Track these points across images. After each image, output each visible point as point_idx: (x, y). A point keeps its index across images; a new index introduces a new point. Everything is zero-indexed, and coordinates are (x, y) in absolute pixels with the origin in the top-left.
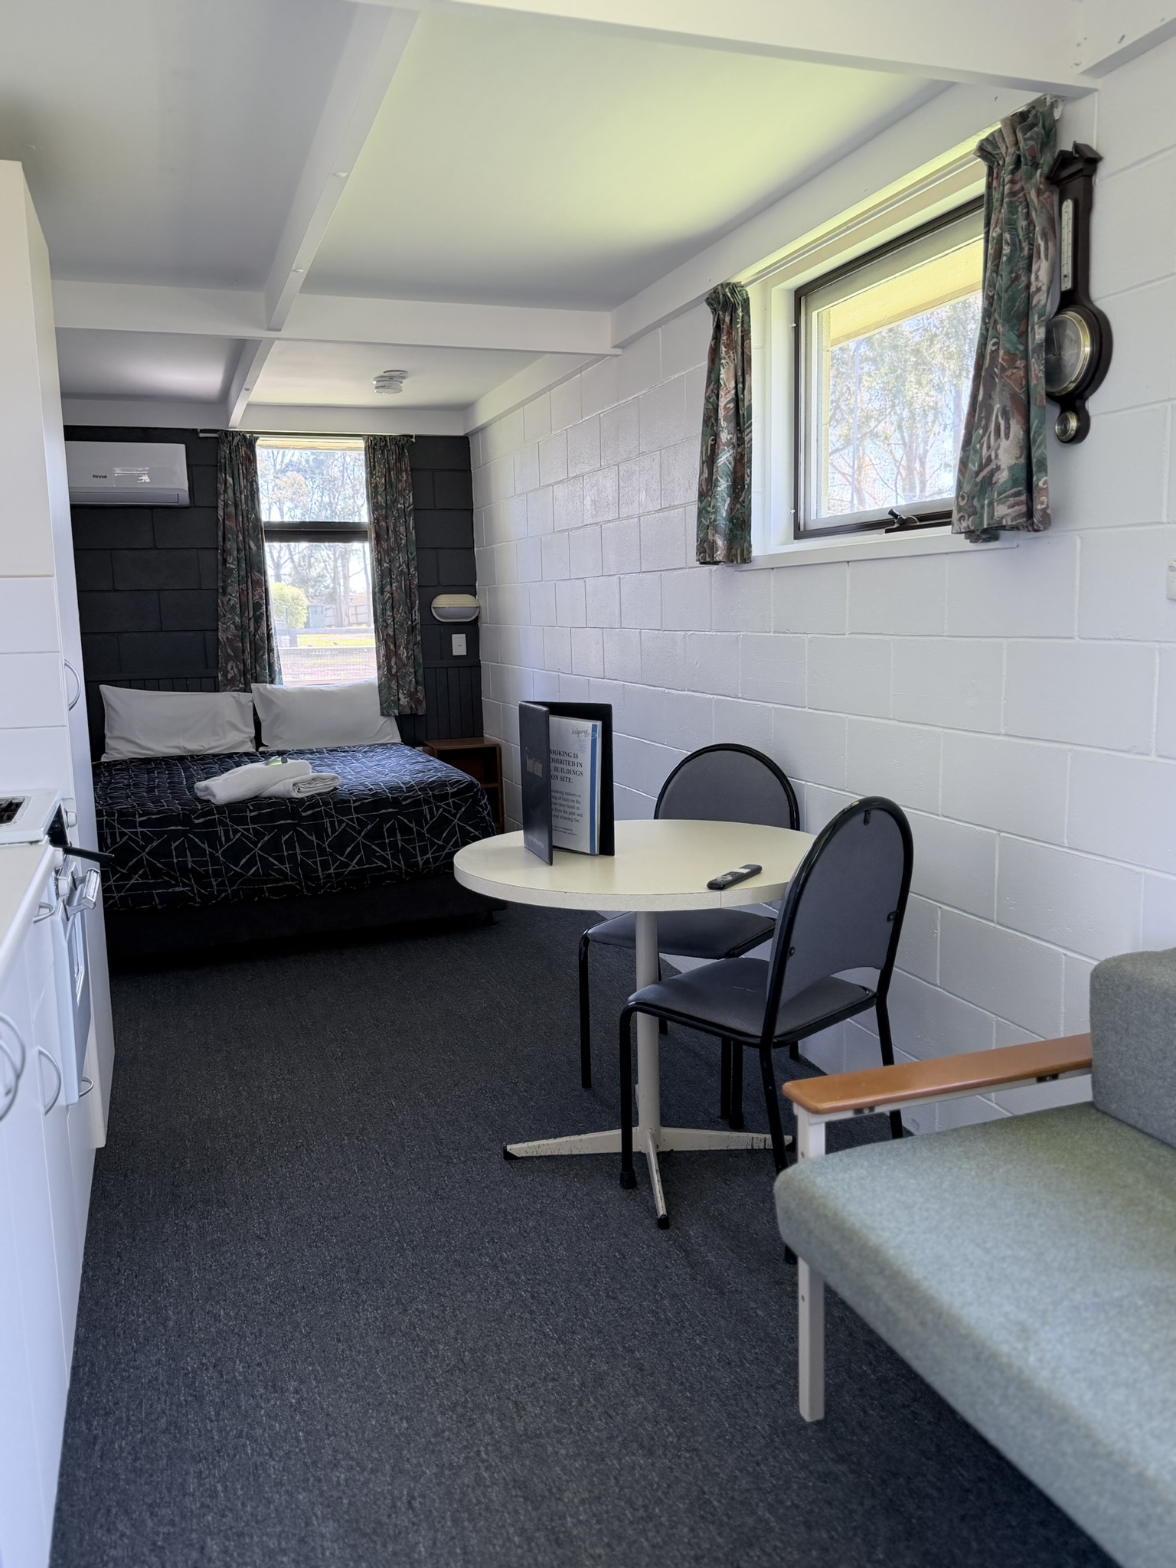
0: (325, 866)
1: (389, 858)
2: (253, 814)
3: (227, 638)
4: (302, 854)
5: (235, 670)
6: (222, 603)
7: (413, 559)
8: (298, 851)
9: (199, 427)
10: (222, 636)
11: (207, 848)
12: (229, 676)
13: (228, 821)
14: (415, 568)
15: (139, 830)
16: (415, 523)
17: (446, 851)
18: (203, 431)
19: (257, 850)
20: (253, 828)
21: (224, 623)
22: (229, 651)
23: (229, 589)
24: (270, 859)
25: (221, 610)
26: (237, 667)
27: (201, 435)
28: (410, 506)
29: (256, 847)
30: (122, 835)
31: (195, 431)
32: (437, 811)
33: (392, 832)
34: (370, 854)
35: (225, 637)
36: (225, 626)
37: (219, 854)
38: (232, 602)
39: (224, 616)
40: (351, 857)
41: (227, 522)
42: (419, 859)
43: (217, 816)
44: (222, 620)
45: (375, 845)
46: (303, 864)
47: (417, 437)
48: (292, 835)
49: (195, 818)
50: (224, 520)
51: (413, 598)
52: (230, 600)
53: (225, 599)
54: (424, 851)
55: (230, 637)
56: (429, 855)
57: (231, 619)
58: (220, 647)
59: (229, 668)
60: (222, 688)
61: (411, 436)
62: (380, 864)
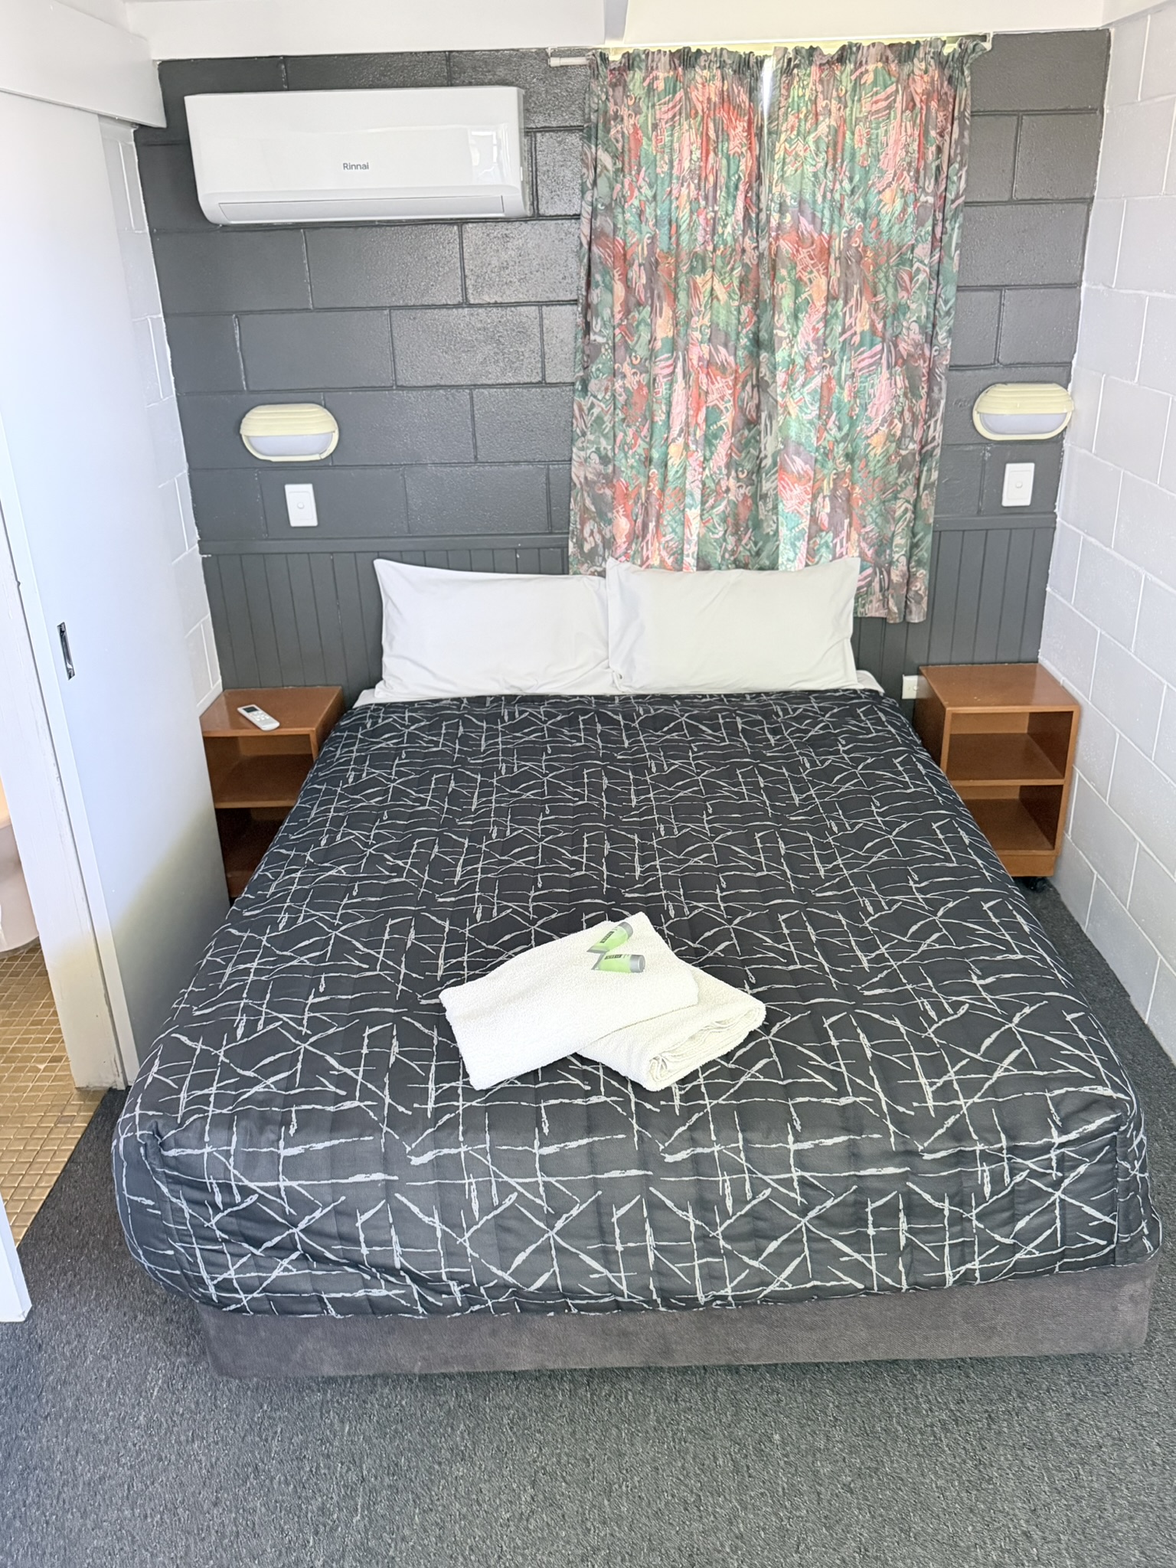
0: (712, 1277)
1: (873, 1268)
2: (548, 1150)
3: (586, 478)
4: (657, 1248)
5: (598, 537)
6: (581, 410)
7: (948, 313)
8: (650, 1240)
9: (550, 45)
10: (578, 473)
11: (438, 1225)
12: (587, 547)
13: (488, 1161)
14: (950, 332)
15: (284, 1183)
16: (962, 236)
17: (1018, 1256)
18: (559, 53)
19: (552, 1233)
20: (546, 1185)
21: (582, 449)
22: (588, 502)
23: (593, 385)
24: (583, 1256)
25: (578, 426)
26: (600, 532)
27: (555, 62)
28: (957, 197)
29: (552, 1228)
30: (245, 1192)
31: (542, 55)
32: (1012, 1175)
33: (886, 1215)
34: (825, 1256)
35: (582, 475)
36: (582, 454)
37: (465, 1240)
38: (596, 411)
39: (584, 434)
40: (778, 1261)
41: (594, 248)
42: (948, 1272)
43: (463, 1149)
44: (579, 443)
45: (840, 1238)
46: (660, 1271)
47: (997, 37)
48: (639, 1204)
49: (414, 1153)
50: (590, 244)
51: (935, 395)
52: (592, 406)
53: (586, 403)
54: (962, 1255)
55: (590, 476)
56: (975, 1265)
57: (593, 443)
58: (573, 493)
59: (586, 533)
60: (573, 568)
61: (984, 38)
62: (848, 1281)
